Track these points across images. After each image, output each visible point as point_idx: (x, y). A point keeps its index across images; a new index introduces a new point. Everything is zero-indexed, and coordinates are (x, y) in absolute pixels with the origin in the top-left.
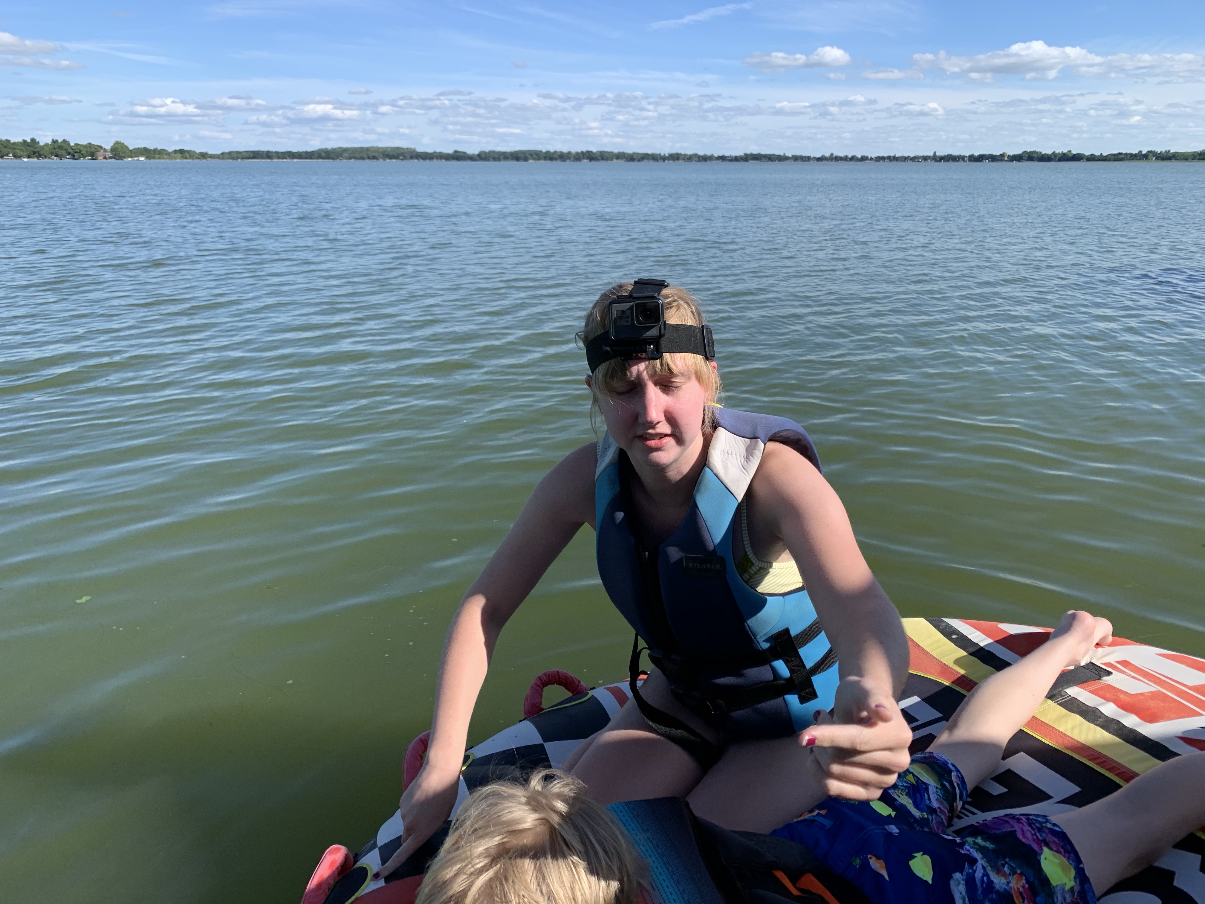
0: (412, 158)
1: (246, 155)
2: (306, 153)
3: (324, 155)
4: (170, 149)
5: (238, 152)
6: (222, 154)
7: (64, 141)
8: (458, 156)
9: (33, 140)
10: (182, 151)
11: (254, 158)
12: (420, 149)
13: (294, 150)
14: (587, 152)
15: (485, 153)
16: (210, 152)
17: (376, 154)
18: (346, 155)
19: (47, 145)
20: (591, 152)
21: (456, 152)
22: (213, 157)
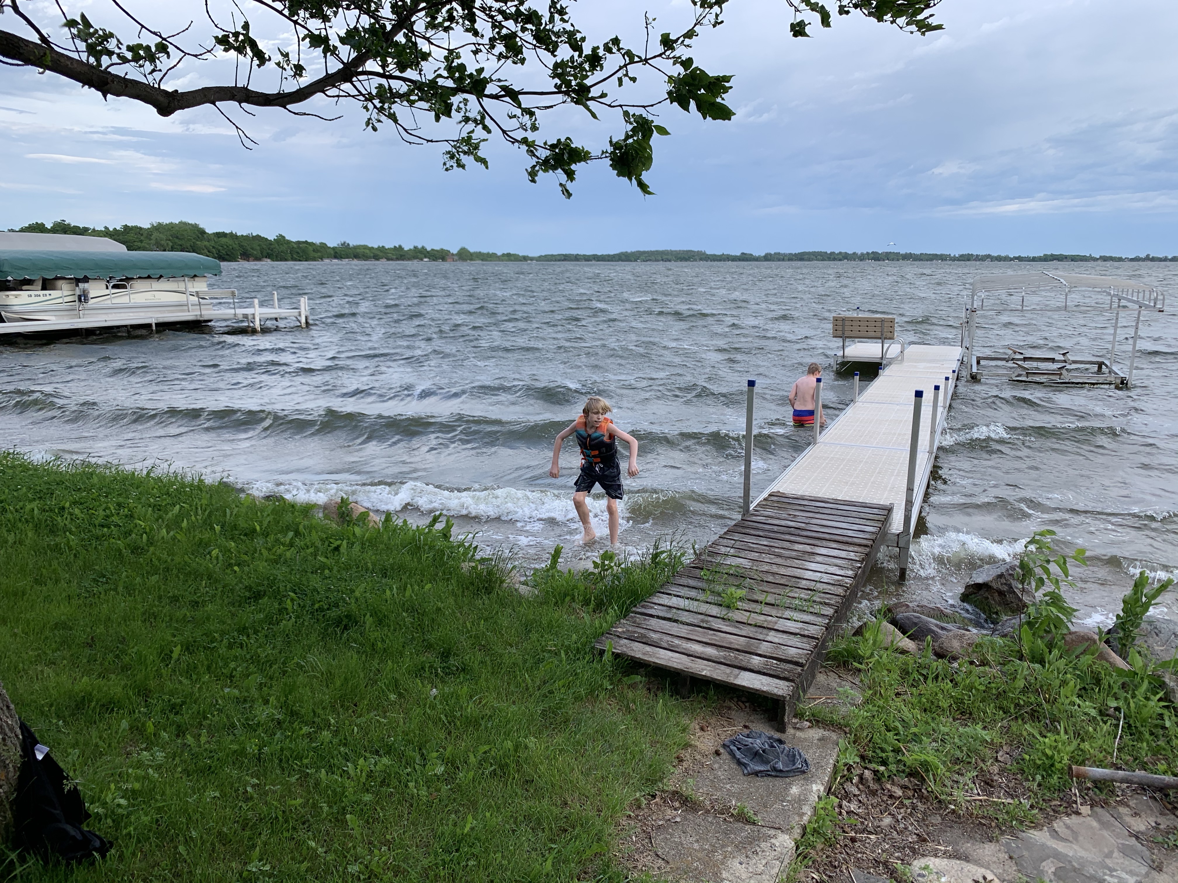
0: (701, 259)
1: (558, 258)
2: (609, 256)
3: (623, 257)
4: (499, 253)
5: (552, 255)
6: (540, 257)
7: (423, 247)
8: (745, 258)
9: (400, 246)
10: (509, 255)
11: (564, 260)
12: (708, 253)
13: (599, 253)
14: (873, 252)
15: (770, 254)
16: (531, 255)
17: (669, 257)
18: (643, 257)
19: (410, 250)
20: (877, 253)
21: (743, 253)
22: (532, 259)
